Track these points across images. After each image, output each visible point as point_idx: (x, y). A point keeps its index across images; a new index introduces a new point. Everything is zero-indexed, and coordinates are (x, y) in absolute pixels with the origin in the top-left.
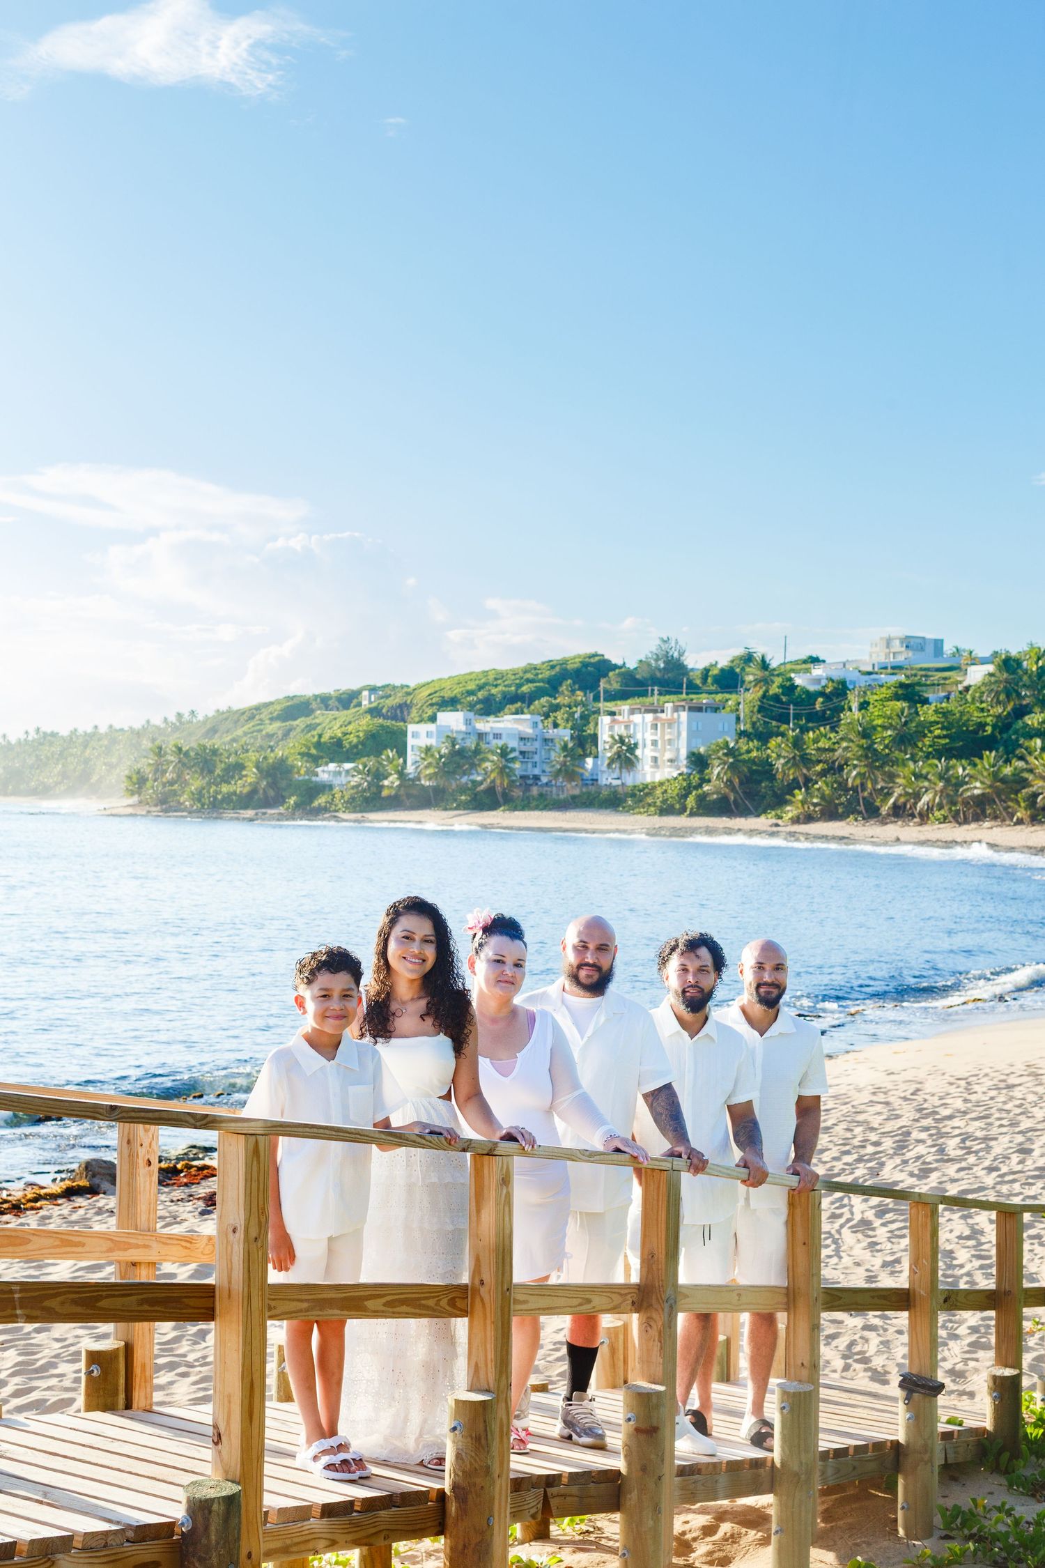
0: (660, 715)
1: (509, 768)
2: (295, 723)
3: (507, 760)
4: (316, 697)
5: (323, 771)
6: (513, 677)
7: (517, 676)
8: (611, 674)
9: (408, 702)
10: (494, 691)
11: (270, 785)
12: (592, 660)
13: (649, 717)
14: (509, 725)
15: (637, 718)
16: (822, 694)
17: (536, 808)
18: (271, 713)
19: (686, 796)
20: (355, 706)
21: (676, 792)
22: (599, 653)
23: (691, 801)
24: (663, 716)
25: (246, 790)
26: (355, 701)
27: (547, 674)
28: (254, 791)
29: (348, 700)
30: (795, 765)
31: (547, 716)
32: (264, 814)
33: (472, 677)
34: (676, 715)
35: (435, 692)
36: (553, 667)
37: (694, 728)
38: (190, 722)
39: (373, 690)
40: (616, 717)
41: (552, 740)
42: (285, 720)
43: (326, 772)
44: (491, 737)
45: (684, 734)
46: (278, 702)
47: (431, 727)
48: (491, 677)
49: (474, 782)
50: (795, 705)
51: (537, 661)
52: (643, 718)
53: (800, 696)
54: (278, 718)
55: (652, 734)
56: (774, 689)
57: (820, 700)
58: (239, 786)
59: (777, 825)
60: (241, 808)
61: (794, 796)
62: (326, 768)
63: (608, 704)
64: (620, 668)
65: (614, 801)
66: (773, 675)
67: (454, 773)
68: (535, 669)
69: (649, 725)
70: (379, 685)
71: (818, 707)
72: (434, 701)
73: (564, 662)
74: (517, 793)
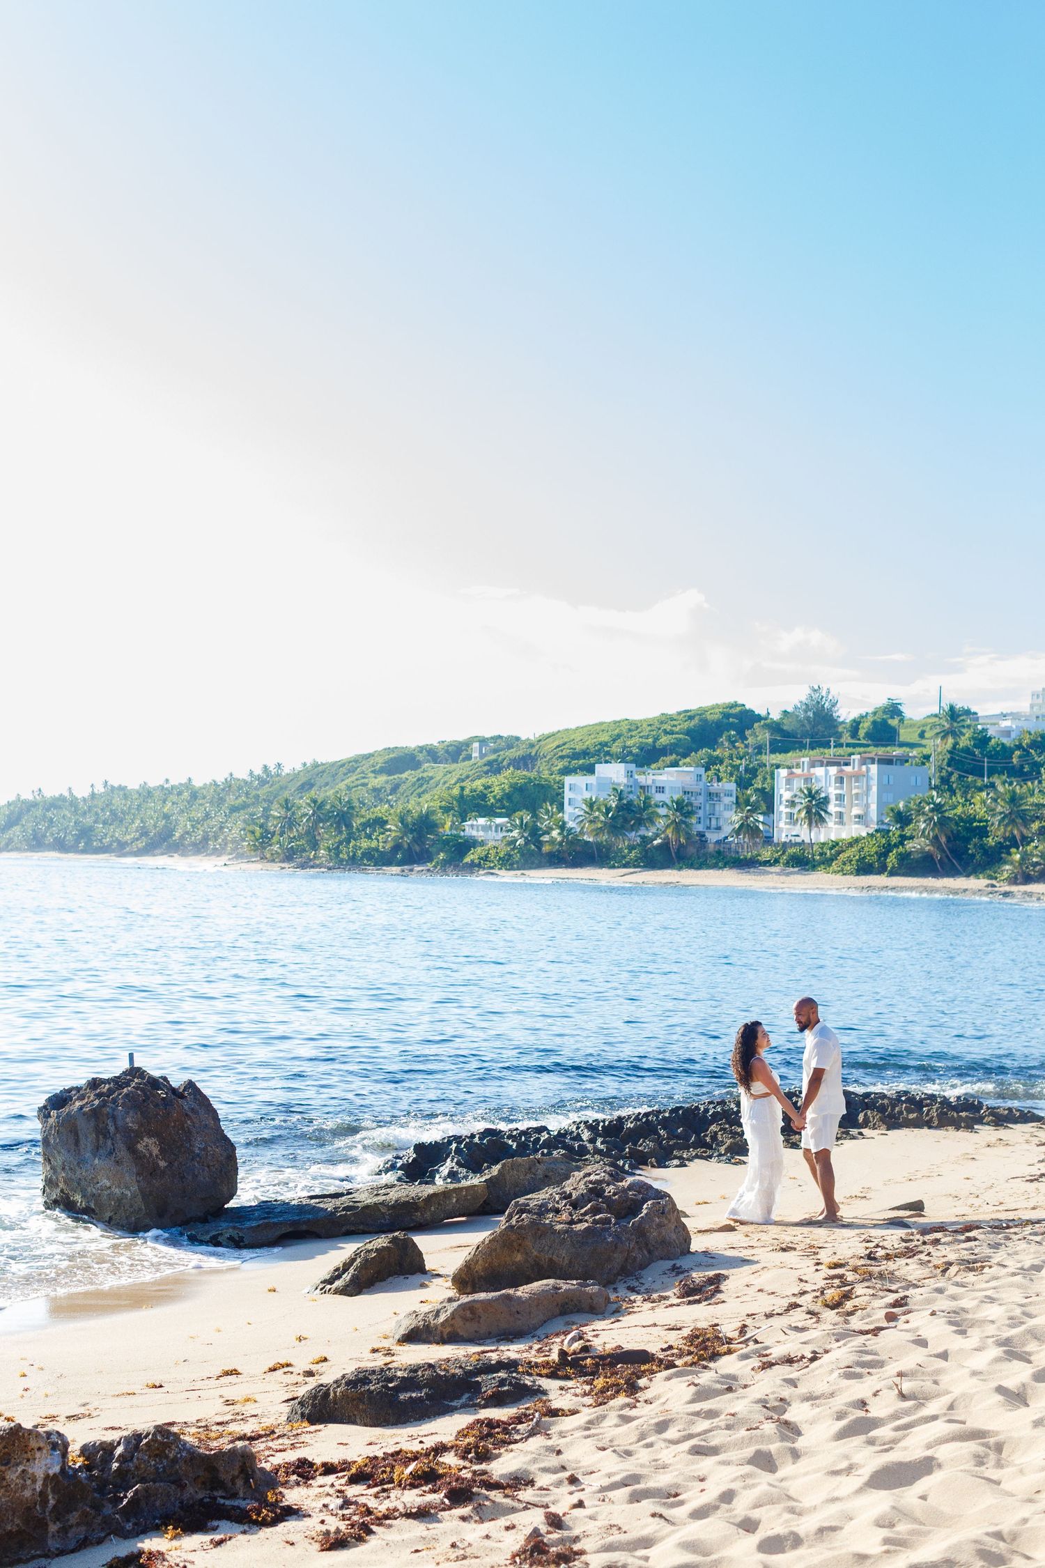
0: (845, 768)
1: (685, 823)
2: (404, 776)
3: (682, 815)
4: (421, 749)
5: (472, 826)
6: (649, 728)
7: (653, 728)
8: (756, 725)
9: (533, 754)
10: (629, 743)
11: (414, 840)
12: (733, 711)
13: (833, 770)
14: (671, 779)
15: (819, 771)
16: (1019, 747)
17: (715, 866)
18: (373, 766)
19: (886, 855)
20: (464, 760)
21: (874, 850)
22: (740, 702)
23: (892, 860)
24: (848, 769)
25: (388, 846)
26: (464, 753)
27: (686, 725)
28: (397, 847)
29: (456, 752)
30: (1013, 822)
31: (707, 769)
32: (411, 870)
33: (602, 728)
34: (864, 768)
35: (564, 744)
36: (691, 718)
37: (885, 781)
38: (278, 775)
39: (483, 741)
40: (794, 770)
41: (717, 795)
42: (390, 773)
43: (476, 827)
44: (654, 790)
45: (875, 789)
46: (379, 753)
47: (591, 779)
48: (624, 728)
49: (643, 837)
50: (988, 758)
51: (672, 711)
52: (827, 772)
53: (994, 749)
54: (381, 771)
55: (836, 788)
56: (964, 742)
57: (1017, 753)
58: (382, 842)
59: (993, 886)
60: (384, 865)
61: (1010, 854)
62: (475, 823)
63: (773, 756)
64: (766, 719)
65: (802, 860)
66: (963, 727)
67: (623, 827)
68: (672, 719)
69: (833, 779)
70: (488, 735)
71: (1015, 760)
72: (564, 753)
73: (701, 712)
74: (692, 850)
